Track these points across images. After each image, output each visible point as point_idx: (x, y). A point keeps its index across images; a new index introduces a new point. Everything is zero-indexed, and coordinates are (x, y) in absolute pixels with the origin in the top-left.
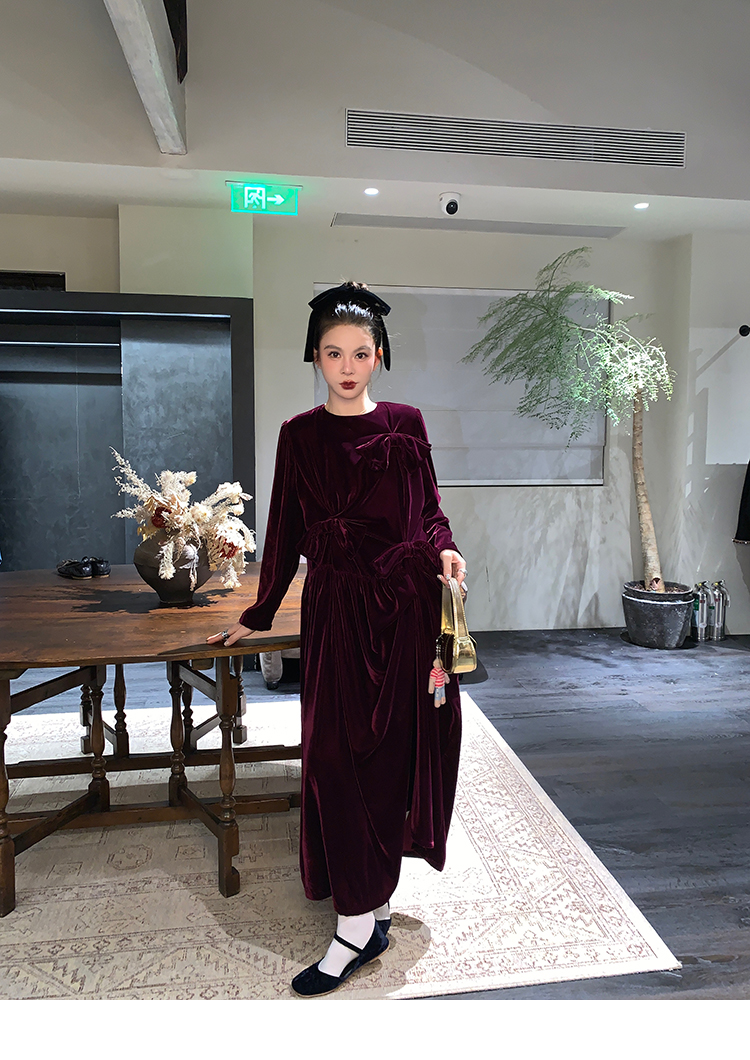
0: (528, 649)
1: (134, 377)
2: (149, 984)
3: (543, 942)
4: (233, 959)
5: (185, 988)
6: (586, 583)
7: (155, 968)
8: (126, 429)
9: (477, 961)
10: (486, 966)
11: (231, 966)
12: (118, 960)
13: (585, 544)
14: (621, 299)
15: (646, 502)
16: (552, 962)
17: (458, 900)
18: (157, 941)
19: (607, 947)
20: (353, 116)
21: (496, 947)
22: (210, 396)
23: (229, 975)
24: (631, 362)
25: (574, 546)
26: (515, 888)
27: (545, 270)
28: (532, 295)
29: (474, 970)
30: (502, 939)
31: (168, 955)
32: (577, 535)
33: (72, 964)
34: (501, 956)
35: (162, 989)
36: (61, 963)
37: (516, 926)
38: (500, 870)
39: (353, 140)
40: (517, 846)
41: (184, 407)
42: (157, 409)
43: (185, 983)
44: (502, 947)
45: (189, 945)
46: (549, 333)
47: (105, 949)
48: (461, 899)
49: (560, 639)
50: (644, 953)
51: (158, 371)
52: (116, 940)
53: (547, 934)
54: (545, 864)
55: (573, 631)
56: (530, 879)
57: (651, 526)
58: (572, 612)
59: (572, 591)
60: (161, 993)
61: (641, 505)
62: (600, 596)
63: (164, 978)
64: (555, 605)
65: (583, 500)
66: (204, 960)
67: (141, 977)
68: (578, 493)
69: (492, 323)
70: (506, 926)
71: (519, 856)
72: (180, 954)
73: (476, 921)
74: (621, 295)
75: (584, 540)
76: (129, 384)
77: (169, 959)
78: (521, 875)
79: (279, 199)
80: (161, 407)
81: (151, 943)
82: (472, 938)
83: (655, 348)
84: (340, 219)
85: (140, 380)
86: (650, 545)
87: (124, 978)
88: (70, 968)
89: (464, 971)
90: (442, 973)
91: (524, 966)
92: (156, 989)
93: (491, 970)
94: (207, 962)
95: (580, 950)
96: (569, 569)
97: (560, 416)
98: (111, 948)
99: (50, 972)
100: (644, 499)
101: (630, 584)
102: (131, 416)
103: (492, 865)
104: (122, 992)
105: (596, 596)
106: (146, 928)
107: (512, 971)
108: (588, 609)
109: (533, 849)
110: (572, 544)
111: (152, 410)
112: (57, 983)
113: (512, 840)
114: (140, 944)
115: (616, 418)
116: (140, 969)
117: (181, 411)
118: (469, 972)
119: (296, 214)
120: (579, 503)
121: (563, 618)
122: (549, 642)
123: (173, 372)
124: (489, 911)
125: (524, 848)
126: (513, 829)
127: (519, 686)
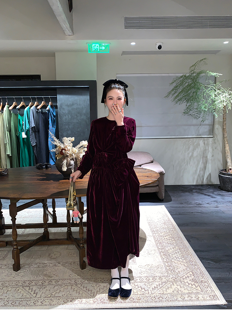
0: (186, 191)
1: (61, 106)
2: (56, 296)
3: (180, 292)
4: (82, 290)
5: (66, 298)
6: (207, 170)
7: (58, 291)
8: (59, 122)
9: (158, 297)
10: (161, 299)
11: (81, 292)
12: (48, 288)
13: (207, 157)
14: (218, 75)
15: (227, 143)
16: (183, 299)
17: (154, 275)
18: (60, 283)
19: (202, 295)
20: (126, 19)
21: (165, 292)
23: (80, 295)
24: (221, 96)
25: (203, 158)
26: (173, 273)
27: (192, 67)
28: (188, 75)
29: (157, 300)
30: (167, 290)
31: (62, 287)
32: (204, 154)
33: (34, 288)
34: (166, 296)
35: (59, 298)
36: (31, 288)
37: (172, 286)
38: (169, 266)
39: (126, 27)
40: (175, 258)
43: (66, 297)
44: (167, 293)
45: (69, 284)
46: (194, 87)
47: (44, 284)
48: (155, 275)
49: (197, 188)
50: (215, 298)
52: (48, 281)
53: (183, 289)
54: (184, 265)
55: (202, 185)
56: (178, 270)
57: (229, 151)
58: (202, 179)
59: (202, 172)
60: (59, 299)
61: (225, 144)
62: (211, 174)
63: (60, 295)
64: (196, 177)
65: (206, 142)
66: (73, 290)
67: (53, 294)
68: (204, 140)
69: (174, 84)
70: (169, 286)
71: (176, 262)
72: (66, 287)
73: (160, 283)
74: (218, 74)
75: (206, 156)
76: (60, 108)
77: (62, 289)
78: (176, 268)
79: (103, 48)
81: (58, 283)
82: (157, 289)
83: (230, 91)
84: (124, 53)
86: (228, 157)
87: (49, 294)
88: (34, 289)
89: (154, 300)
90: (146, 300)
91: (174, 299)
92: (58, 298)
93: (162, 300)
94: (74, 290)
95: (193, 296)
96: (201, 165)
97: (198, 115)
98: (46, 284)
99: (28, 290)
100: (226, 142)
101: (222, 170)
102: (61, 118)
103: (167, 264)
104: (48, 298)
105: (210, 174)
106: (57, 278)
107: (169, 301)
108: (207, 178)
109: (181, 260)
110: (202, 157)
112: (29, 294)
113: (174, 256)
114: (55, 283)
115: (217, 115)
116: (54, 291)
118: (156, 300)
119: (109, 52)
120: (204, 143)
121: (198, 182)
122: (193, 189)
124: (164, 280)
125: (178, 259)
126: (175, 252)
127: (182, 204)
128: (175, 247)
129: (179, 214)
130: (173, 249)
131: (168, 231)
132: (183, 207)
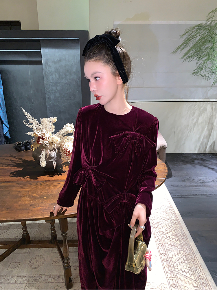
1: (47, 63)
8: (45, 82)
22: (74, 70)
38: (174, 286)
40: (181, 272)
41: (65, 74)
42: (56, 75)
51: (55, 60)
71: (182, 278)
76: (45, 66)
80: (57, 74)
85: (49, 64)
102: (46, 78)
103: (171, 282)
109: (188, 275)
111: (54, 76)
113: (179, 267)
117: (64, 76)
123: (60, 61)
125: (184, 273)
126: (180, 261)
127: (184, 181)
128: (180, 251)
129: (182, 198)
130: (177, 256)
131: (170, 224)
132: (186, 186)
